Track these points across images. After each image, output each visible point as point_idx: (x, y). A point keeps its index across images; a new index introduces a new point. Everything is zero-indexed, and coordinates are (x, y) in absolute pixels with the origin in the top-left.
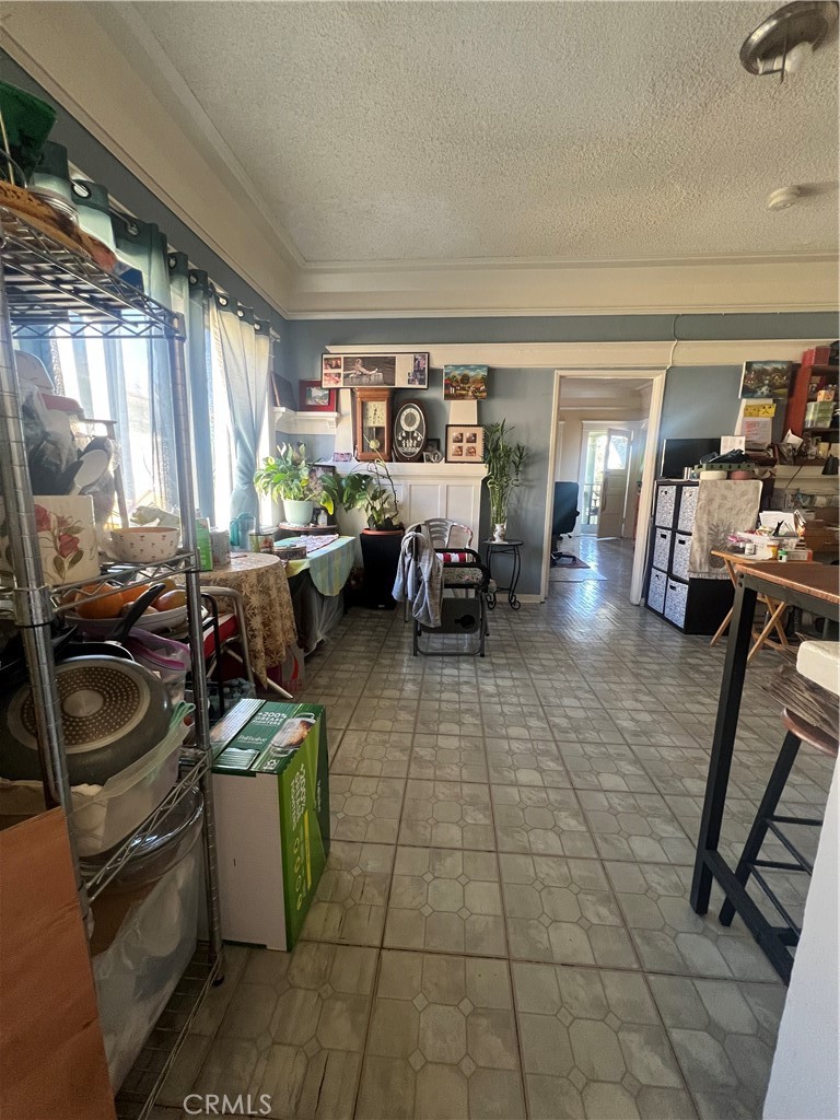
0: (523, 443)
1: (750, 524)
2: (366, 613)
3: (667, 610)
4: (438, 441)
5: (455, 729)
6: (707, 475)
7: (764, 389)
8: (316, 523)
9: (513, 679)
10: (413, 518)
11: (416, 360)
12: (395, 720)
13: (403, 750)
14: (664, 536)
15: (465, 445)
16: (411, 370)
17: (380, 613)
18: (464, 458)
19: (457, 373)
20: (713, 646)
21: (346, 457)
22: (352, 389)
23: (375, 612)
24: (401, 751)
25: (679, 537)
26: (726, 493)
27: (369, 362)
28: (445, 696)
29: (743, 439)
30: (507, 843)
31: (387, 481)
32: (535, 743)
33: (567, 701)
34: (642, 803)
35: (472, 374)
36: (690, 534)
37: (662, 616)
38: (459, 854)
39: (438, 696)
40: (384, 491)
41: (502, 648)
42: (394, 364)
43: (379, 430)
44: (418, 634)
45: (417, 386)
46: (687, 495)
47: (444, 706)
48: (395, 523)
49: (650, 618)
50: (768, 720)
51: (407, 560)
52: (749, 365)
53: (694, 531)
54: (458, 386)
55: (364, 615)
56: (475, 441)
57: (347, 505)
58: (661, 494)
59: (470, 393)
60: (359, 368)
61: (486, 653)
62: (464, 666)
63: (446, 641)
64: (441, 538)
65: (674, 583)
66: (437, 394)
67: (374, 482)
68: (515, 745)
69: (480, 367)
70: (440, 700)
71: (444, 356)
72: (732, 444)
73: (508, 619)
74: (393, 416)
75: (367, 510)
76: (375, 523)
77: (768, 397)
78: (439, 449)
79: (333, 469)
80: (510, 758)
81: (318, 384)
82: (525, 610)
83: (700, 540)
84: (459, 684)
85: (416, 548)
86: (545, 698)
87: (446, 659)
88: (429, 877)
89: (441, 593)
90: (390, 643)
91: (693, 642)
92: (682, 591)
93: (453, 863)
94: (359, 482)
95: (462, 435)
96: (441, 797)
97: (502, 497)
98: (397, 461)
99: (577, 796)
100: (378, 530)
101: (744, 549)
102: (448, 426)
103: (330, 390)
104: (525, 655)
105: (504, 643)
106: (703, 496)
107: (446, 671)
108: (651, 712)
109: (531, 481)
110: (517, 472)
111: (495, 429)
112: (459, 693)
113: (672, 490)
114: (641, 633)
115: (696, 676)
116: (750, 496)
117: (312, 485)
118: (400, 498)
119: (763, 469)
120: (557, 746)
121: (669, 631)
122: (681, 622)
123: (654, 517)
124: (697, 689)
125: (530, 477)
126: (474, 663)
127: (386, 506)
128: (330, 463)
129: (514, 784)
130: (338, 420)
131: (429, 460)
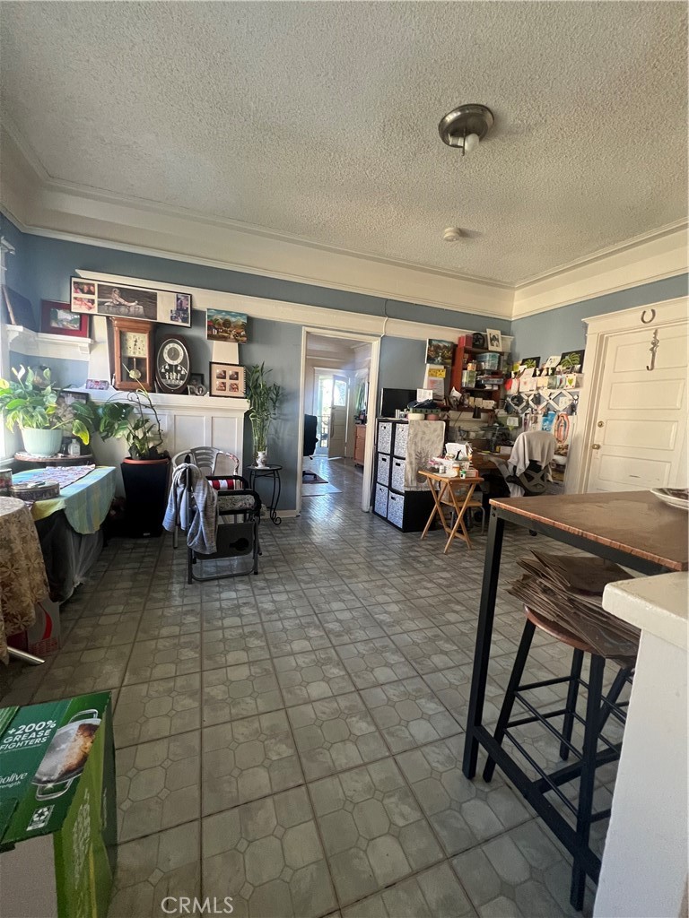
0: (279, 383)
1: (439, 452)
2: (129, 544)
3: (389, 515)
4: (202, 376)
5: (242, 656)
6: (413, 417)
7: (439, 358)
8: (66, 453)
9: (287, 592)
10: (178, 447)
11: (178, 299)
12: (178, 662)
13: (192, 695)
14: (384, 460)
15: (228, 382)
16: (174, 307)
17: (146, 541)
18: (227, 393)
19: (219, 317)
20: (423, 540)
21: (102, 385)
22: (108, 317)
23: (140, 541)
24: (190, 696)
25: (395, 460)
26: (426, 430)
27: (127, 294)
28: (227, 622)
29: (431, 392)
30: (313, 771)
31: (150, 411)
32: (317, 653)
33: (335, 606)
34: (410, 688)
35: (233, 319)
36: (404, 459)
37: (385, 519)
38: (269, 801)
39: (220, 623)
40: (147, 421)
41: (272, 562)
42: (156, 300)
43: (140, 361)
44: (192, 561)
45: (180, 323)
46: (400, 430)
47: (228, 634)
48: (159, 451)
49: (377, 522)
50: (468, 593)
51: (179, 491)
52: (430, 341)
53: (406, 456)
54: (221, 328)
55: (128, 546)
56: (237, 379)
57: (104, 434)
58: (381, 429)
59: (232, 336)
60: (116, 297)
61: (259, 571)
62: (241, 587)
63: (218, 564)
64: (208, 466)
65: (394, 495)
66: (201, 333)
67: (135, 411)
68: (301, 660)
69: (241, 315)
70: (223, 628)
71: (205, 300)
72: (424, 395)
73: (272, 534)
74: (155, 348)
75: (128, 439)
76: (138, 452)
77: (442, 364)
78: (203, 383)
79: (86, 396)
80: (298, 673)
81: (67, 307)
82: (286, 525)
83: (411, 463)
84: (238, 606)
85: (189, 479)
86: (317, 606)
87: (222, 582)
88: (243, 846)
89: (216, 521)
90: (160, 574)
91: (409, 538)
92: (400, 500)
93: (266, 815)
94: (119, 413)
95: (225, 372)
96: (242, 739)
97: (263, 428)
98: (161, 392)
99: (361, 696)
100: (141, 459)
101: (438, 469)
102: (211, 363)
103: (81, 314)
104: (292, 568)
105: (273, 558)
106: (411, 431)
107: (224, 595)
108: (397, 602)
109: (285, 415)
110: (274, 407)
111: (255, 370)
112: (240, 616)
113: (389, 426)
114: (371, 532)
115: (418, 565)
116: (438, 432)
117: (60, 412)
118: (165, 427)
119: (443, 413)
120: (336, 651)
121: (393, 532)
122: (400, 524)
123: (376, 445)
124: (422, 576)
125: (285, 412)
126: (250, 582)
127: (149, 435)
128: (82, 389)
129: (309, 701)
130: (91, 347)
131: (193, 393)
